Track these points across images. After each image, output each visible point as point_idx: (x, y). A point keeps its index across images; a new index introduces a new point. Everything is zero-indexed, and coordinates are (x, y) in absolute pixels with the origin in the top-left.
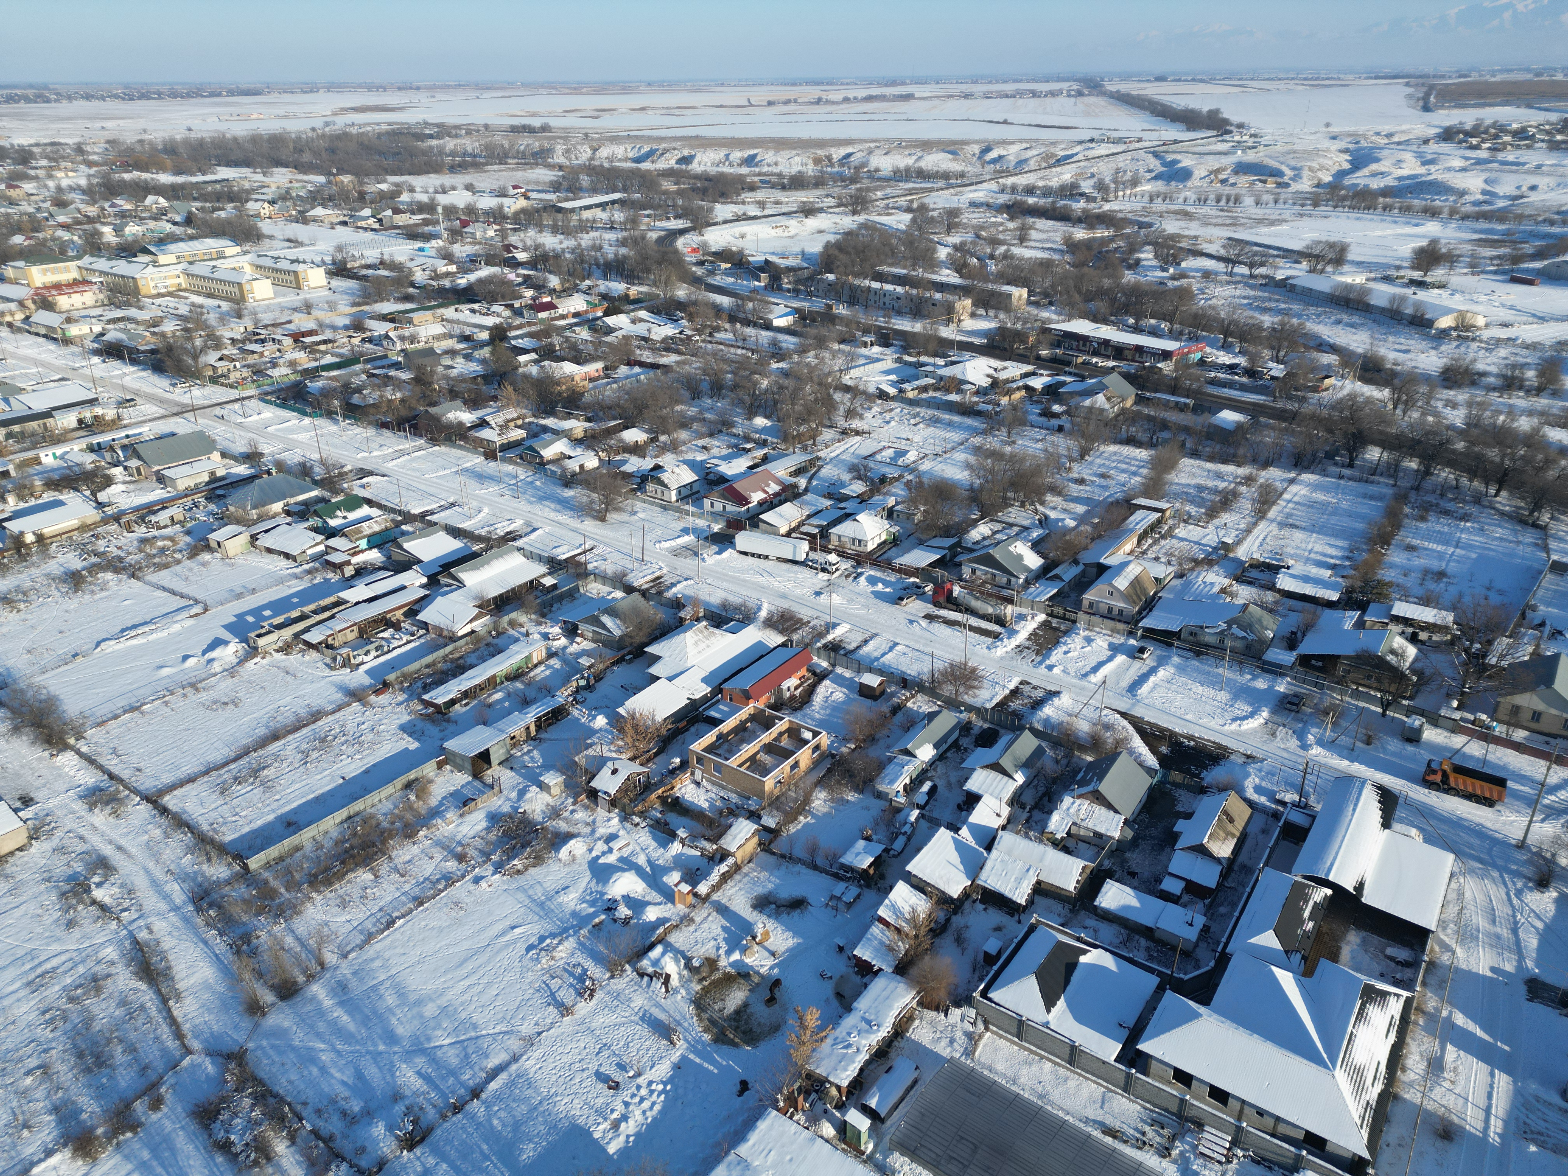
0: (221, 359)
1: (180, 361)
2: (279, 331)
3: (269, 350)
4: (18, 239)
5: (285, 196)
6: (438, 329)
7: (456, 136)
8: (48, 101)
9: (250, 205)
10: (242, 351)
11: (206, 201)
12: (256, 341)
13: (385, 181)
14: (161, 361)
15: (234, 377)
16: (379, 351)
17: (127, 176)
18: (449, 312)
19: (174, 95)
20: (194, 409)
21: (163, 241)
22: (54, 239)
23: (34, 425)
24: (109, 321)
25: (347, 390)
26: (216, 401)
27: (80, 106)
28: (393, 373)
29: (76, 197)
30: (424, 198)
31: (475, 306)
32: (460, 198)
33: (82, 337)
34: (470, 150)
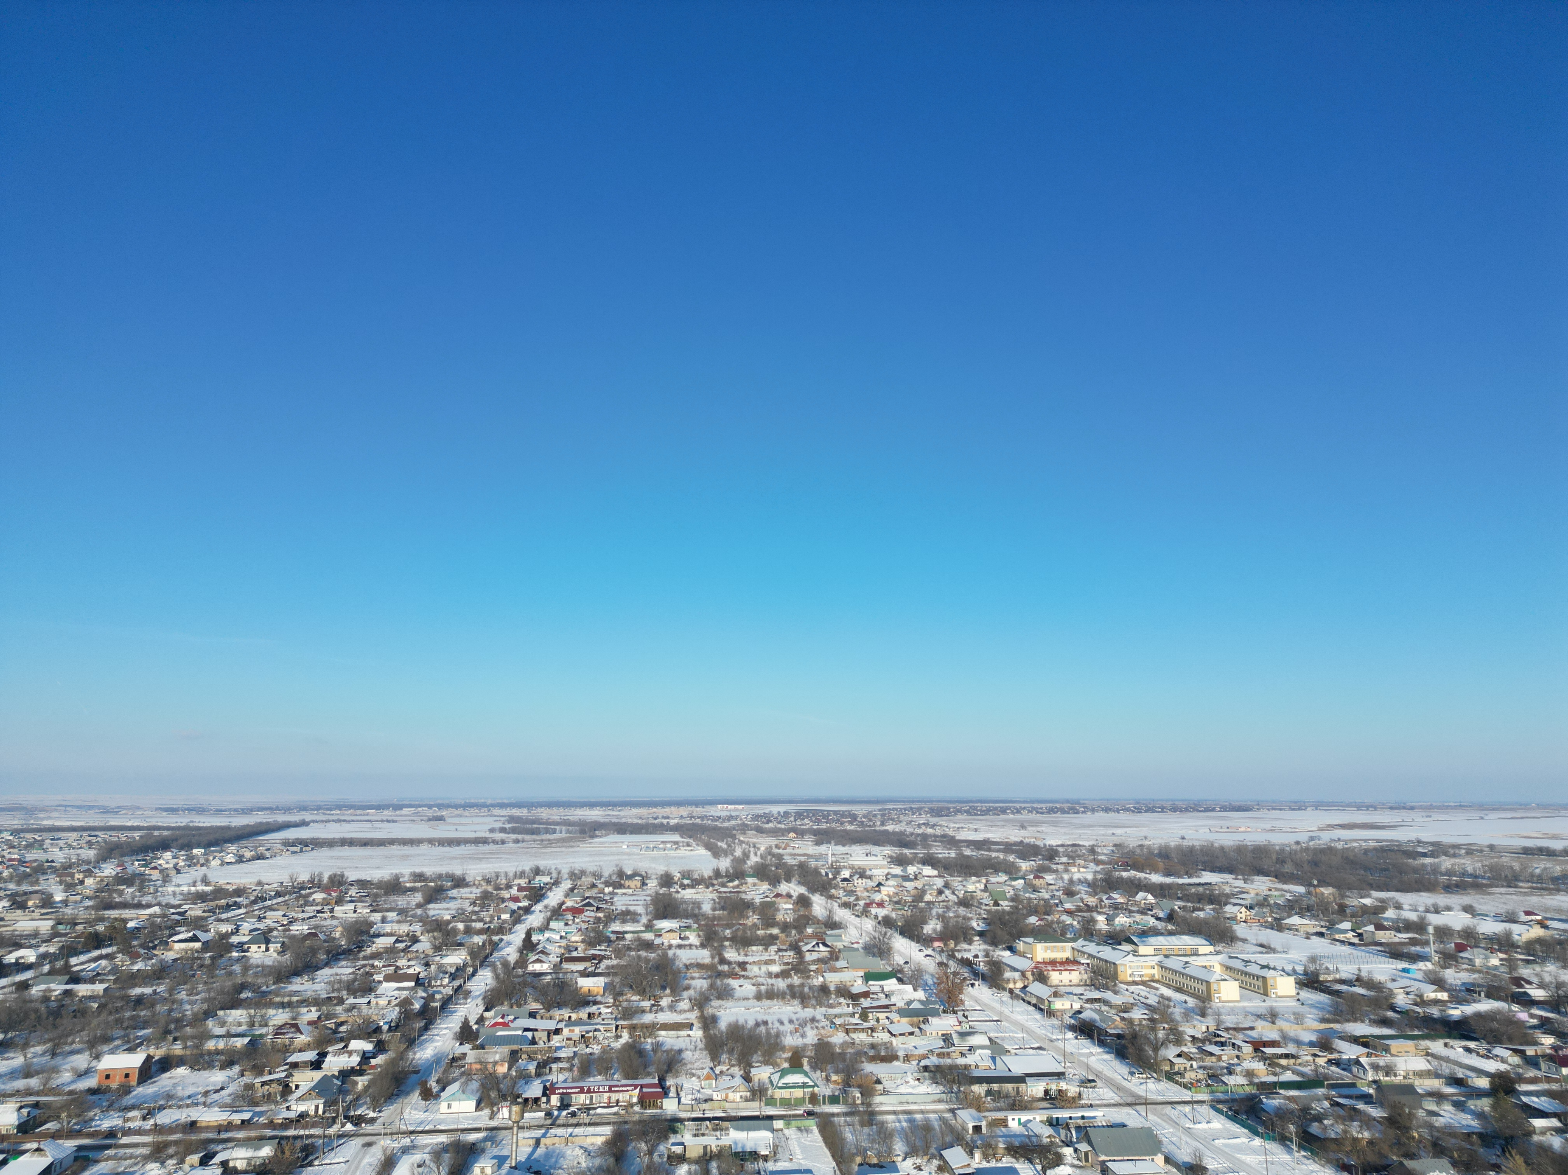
0: (1179, 1055)
1: (1141, 1050)
2: (1240, 1036)
3: (1227, 1055)
4: (1033, 920)
5: (1262, 903)
6: (1421, 1064)
7: (1454, 856)
8: (1077, 813)
9: (1229, 909)
10: (1202, 1051)
11: (1188, 901)
12: (1216, 1043)
13: (1369, 896)
14: (1125, 1047)
15: (1190, 1076)
16: (1347, 1078)
17: (1125, 874)
18: (1437, 1046)
19: (1175, 809)
20: (1146, 1103)
21: (1146, 933)
22: (1058, 922)
23: (1009, 1087)
24: (1089, 1001)
25: (1305, 1116)
26: (1168, 1099)
27: (1101, 817)
28: (1361, 1106)
29: (1082, 888)
30: (1413, 916)
31: (1472, 1045)
32: (1457, 920)
33: (1063, 1012)
34: (1470, 869)
